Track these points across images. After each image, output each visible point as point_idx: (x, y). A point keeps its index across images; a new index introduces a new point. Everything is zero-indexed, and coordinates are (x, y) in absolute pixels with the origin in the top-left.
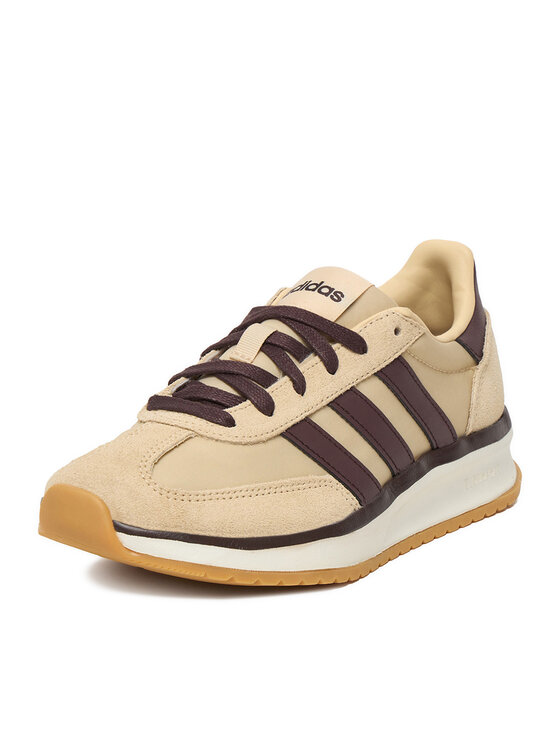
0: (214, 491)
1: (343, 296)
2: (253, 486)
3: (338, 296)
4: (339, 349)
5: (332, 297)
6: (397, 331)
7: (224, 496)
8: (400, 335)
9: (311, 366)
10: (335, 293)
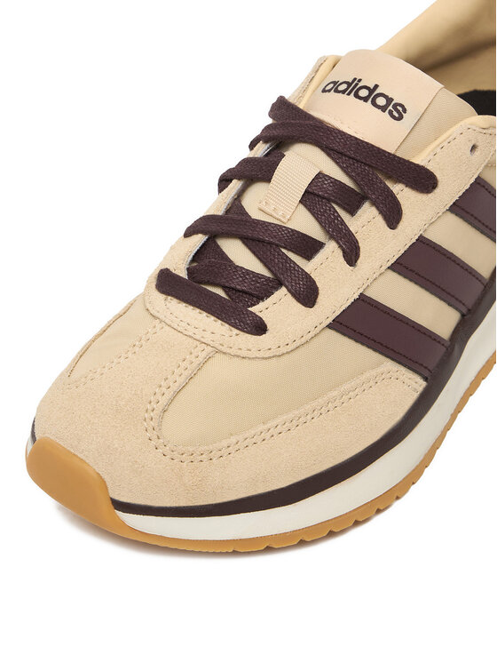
0: (241, 438)
1: (405, 111)
2: (291, 416)
3: (398, 111)
4: (401, 192)
5: (391, 113)
6: (474, 148)
7: (254, 440)
8: (477, 153)
9: (365, 222)
10: (395, 106)
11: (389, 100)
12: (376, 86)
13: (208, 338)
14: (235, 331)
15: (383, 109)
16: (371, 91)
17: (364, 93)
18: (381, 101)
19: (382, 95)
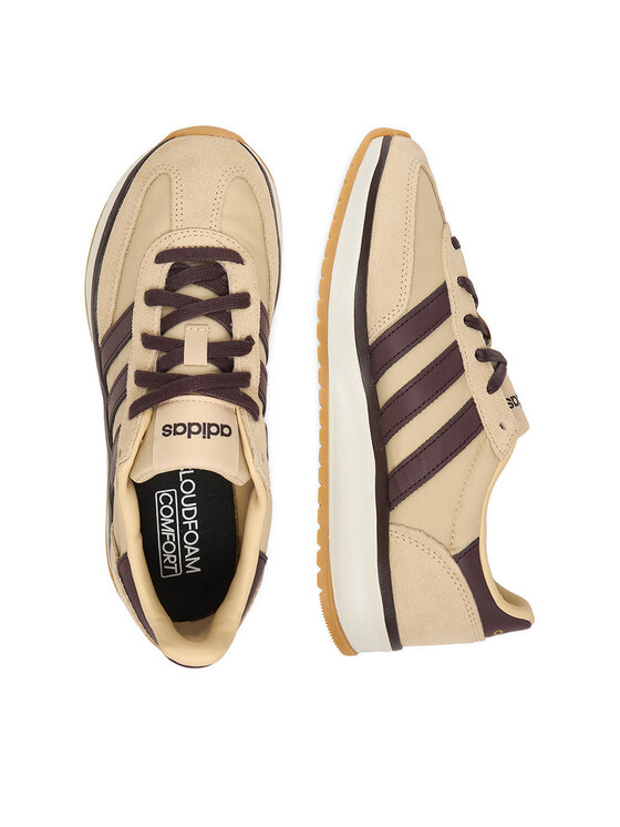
1: (164, 434)
3: (167, 431)
5: (171, 426)
10: (171, 433)
11: (176, 433)
12: (189, 437)
13: (180, 235)
14: (170, 248)
15: (176, 426)
16: (190, 433)
17: (195, 429)
18: (180, 429)
19: (184, 432)
